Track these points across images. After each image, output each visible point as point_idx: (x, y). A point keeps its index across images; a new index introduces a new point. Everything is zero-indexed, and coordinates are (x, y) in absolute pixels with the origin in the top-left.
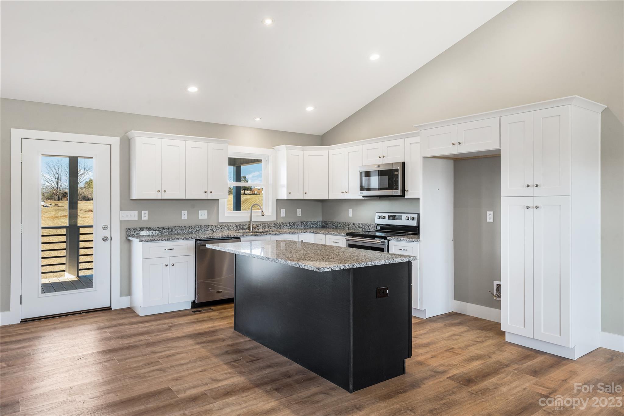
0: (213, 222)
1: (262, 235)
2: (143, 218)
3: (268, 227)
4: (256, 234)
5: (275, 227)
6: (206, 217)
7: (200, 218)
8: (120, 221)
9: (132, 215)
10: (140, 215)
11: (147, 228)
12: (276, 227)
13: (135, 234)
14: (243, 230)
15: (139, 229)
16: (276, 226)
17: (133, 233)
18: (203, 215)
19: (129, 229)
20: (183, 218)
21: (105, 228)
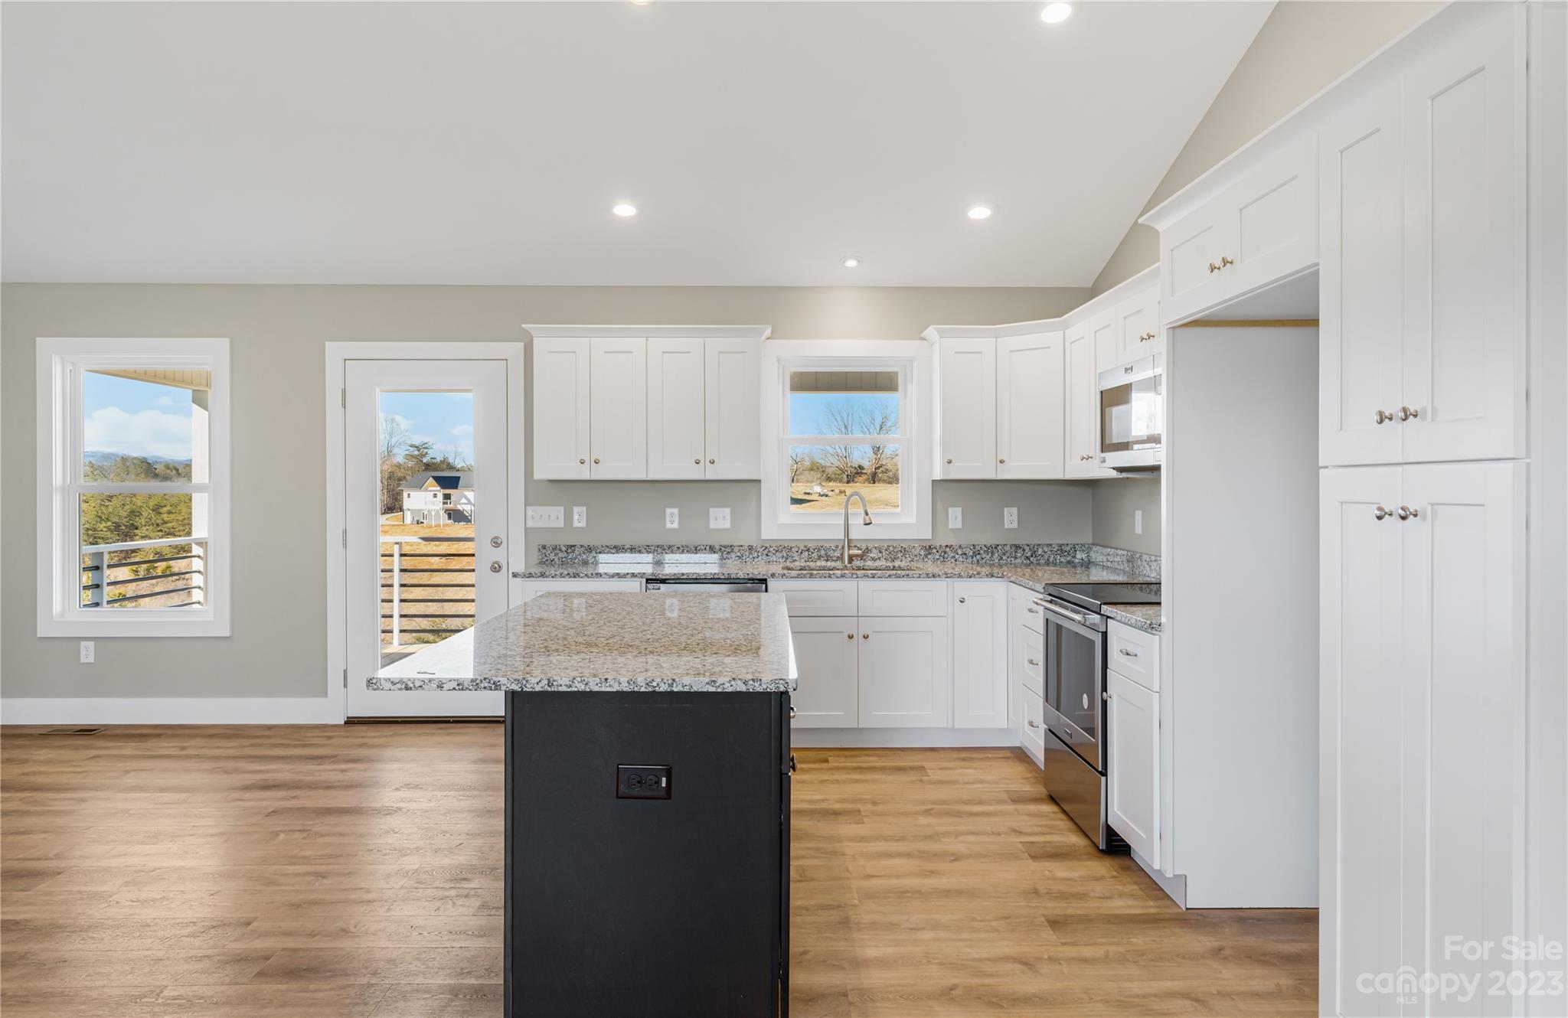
0: (744, 539)
1: (830, 577)
2: (576, 524)
3: (904, 555)
4: (811, 575)
5: (926, 556)
6: (727, 525)
7: (713, 525)
8: (527, 530)
9: (550, 517)
10: (568, 517)
11: (582, 546)
12: (929, 557)
13: (556, 560)
14: (827, 560)
15: (564, 549)
16: (930, 553)
17: (552, 556)
18: (720, 519)
19: (544, 547)
20: (669, 525)
21: (496, 543)
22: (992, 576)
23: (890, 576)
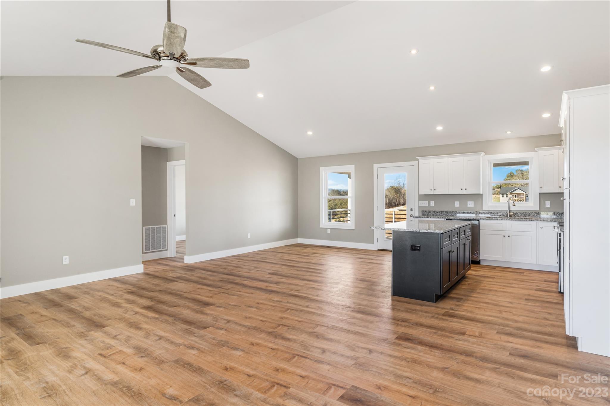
0: (478, 209)
2: (431, 205)
3: (529, 215)
5: (537, 215)
6: (473, 206)
7: (468, 206)
8: (419, 207)
9: (425, 204)
10: (429, 203)
11: (433, 211)
13: (426, 214)
14: (503, 216)
15: (428, 212)
17: (425, 213)
18: (470, 204)
19: (423, 211)
20: (456, 206)
21: (412, 210)
22: (552, 221)
23: (517, 220)
